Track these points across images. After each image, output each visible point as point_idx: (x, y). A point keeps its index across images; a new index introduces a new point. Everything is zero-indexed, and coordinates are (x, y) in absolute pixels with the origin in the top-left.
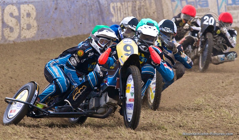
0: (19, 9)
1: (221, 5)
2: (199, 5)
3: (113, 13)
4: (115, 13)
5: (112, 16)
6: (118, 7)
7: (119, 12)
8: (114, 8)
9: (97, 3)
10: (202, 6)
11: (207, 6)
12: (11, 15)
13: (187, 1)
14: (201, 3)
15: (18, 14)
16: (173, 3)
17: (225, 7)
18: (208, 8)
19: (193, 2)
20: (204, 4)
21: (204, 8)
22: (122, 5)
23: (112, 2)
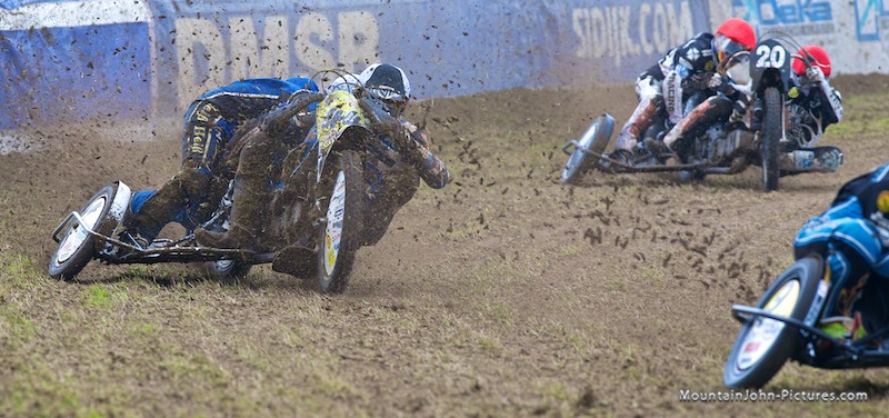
0: (335, 24)
1: (866, 14)
2: (807, 13)
3: (580, 33)
4: (584, 28)
5: (578, 41)
6: (594, 22)
7: (595, 33)
8: (582, 21)
10: (813, 17)
11: (828, 16)
12: (314, 38)
13: (774, 4)
14: (811, 10)
15: (331, 37)
16: (737, 9)
17: (876, 18)
18: (829, 22)
19: (792, 7)
20: (819, 12)
21: (820, 22)
22: (604, 13)
23: (577, 6)
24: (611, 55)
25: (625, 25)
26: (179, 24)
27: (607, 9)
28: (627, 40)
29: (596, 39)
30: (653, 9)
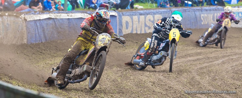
0: (154, 17)
4: (203, 19)
5: (202, 21)
6: (205, 17)
7: (206, 19)
8: (203, 17)
9: (194, 14)
12: (150, 20)
15: (153, 20)
22: (207, 15)
23: (202, 14)
24: (209, 23)
25: (212, 17)
26: (123, 17)
27: (208, 14)
28: (212, 20)
29: (206, 21)
30: (217, 14)
